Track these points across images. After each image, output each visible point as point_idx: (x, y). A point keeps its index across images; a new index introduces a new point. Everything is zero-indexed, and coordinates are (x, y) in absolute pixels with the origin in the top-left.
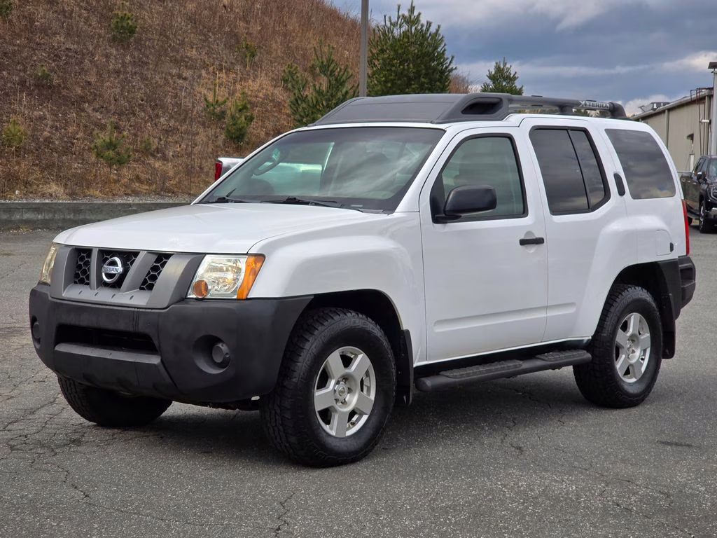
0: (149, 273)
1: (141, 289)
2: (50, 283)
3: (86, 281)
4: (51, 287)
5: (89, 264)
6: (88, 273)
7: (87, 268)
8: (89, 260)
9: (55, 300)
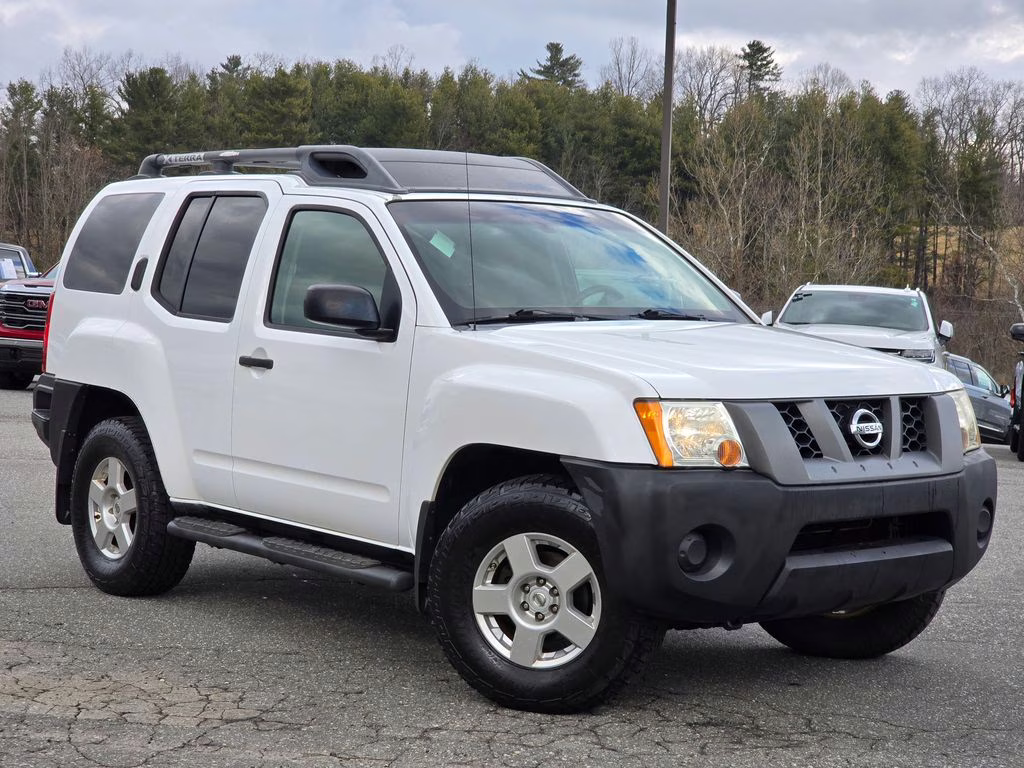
0: (904, 427)
1: (905, 450)
2: (747, 465)
3: (815, 452)
4: (756, 471)
5: (806, 425)
6: (812, 439)
7: (805, 432)
8: (801, 419)
9: (794, 489)
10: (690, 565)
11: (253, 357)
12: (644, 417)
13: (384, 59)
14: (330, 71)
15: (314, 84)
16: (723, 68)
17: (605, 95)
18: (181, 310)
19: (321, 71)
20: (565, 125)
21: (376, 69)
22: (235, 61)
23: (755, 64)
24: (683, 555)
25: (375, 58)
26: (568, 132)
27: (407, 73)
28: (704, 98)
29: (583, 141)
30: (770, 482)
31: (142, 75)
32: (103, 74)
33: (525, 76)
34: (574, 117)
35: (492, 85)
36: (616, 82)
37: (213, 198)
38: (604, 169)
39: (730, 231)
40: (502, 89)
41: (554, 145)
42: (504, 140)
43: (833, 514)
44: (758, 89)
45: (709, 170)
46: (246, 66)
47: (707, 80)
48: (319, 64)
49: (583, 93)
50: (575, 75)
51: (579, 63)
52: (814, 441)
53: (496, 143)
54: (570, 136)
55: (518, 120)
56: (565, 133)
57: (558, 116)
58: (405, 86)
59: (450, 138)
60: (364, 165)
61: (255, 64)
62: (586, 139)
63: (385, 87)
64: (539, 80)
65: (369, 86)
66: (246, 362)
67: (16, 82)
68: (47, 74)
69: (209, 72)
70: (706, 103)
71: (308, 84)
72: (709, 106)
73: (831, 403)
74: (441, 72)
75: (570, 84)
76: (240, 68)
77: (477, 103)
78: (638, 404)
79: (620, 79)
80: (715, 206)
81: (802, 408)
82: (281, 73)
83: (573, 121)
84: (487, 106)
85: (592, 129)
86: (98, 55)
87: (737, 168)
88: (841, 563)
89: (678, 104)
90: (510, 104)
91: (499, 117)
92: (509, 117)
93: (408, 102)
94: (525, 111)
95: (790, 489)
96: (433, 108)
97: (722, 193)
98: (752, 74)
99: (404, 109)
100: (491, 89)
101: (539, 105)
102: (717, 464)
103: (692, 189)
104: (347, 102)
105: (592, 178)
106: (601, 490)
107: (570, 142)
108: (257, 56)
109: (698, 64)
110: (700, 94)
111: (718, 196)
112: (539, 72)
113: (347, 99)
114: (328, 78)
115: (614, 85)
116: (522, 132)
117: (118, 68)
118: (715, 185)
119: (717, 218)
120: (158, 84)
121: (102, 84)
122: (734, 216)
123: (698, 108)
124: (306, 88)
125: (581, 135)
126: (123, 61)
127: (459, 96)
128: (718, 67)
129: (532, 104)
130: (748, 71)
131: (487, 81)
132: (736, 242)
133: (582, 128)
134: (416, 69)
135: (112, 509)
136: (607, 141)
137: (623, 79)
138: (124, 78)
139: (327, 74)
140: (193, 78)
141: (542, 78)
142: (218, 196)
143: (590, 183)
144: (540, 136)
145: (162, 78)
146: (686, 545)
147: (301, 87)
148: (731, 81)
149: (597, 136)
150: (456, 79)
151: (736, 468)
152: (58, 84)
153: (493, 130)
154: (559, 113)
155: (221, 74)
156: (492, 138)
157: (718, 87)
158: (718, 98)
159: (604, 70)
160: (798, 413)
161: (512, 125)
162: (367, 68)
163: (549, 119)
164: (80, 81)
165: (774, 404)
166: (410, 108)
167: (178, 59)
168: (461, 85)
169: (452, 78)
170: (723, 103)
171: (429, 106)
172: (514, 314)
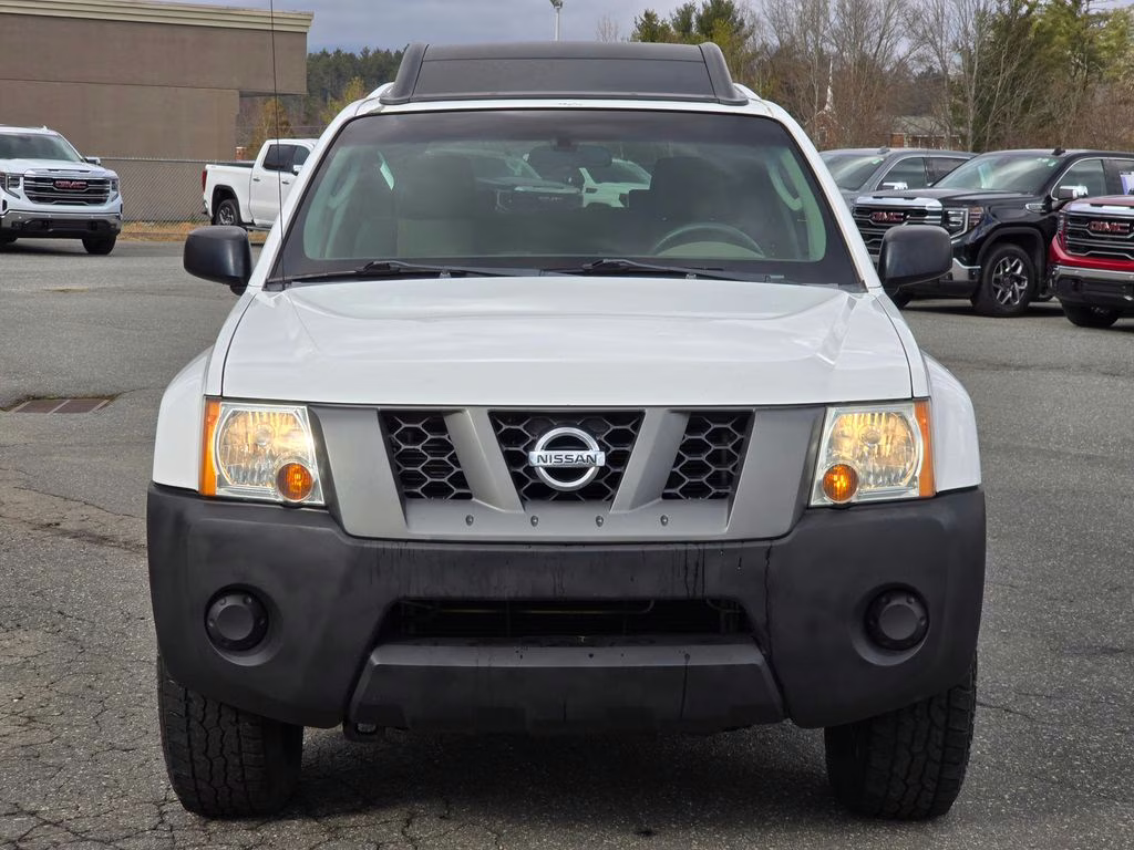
0: (679, 459)
1: (666, 496)
2: (321, 502)
3: (456, 491)
5: (451, 447)
6: (456, 470)
7: (446, 459)
8: (446, 437)
9: (375, 545)
10: (225, 640)
24: (212, 624)
30: (332, 530)
52: (461, 474)
73: (499, 417)
81: (449, 421)
95: (367, 545)
160: (443, 429)
165: (378, 412)
172: (362, 268)
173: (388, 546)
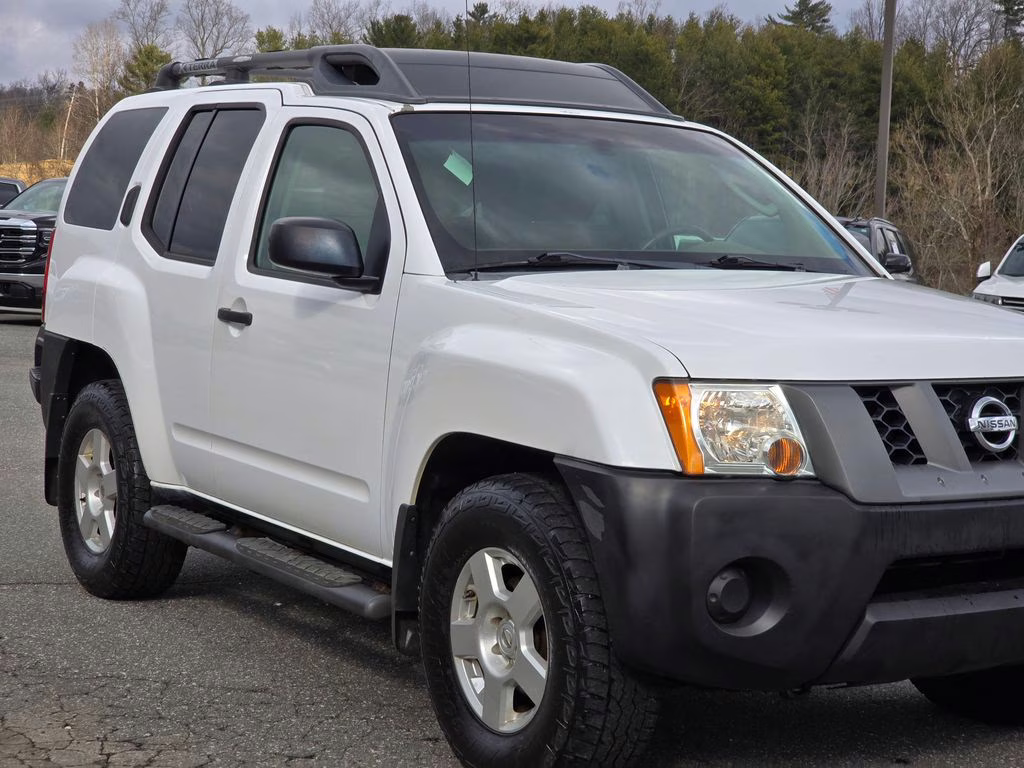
2: (811, 474)
3: (915, 457)
4: (824, 482)
5: (903, 417)
6: (912, 438)
7: (902, 428)
8: (897, 409)
9: (878, 510)
10: (724, 613)
11: (233, 310)
12: (667, 403)
13: (630, 6)
14: (574, 18)
15: (557, 31)
16: (978, 13)
17: (854, 40)
18: (169, 250)
19: (565, 17)
20: (811, 70)
21: (621, 15)
22: (482, 9)
23: (1012, 9)
24: (714, 600)
25: (621, 5)
26: (814, 78)
27: (651, 19)
28: (958, 44)
29: (829, 88)
30: (841, 498)
31: (387, 22)
32: (351, 22)
33: (773, 22)
34: (821, 63)
35: (738, 31)
36: (866, 28)
37: (214, 111)
38: (851, 117)
39: (978, 180)
40: (748, 35)
41: (799, 91)
42: (748, 87)
43: (939, 543)
44: (1014, 34)
45: (957, 116)
46: (491, 13)
47: (961, 26)
48: (563, 10)
49: (832, 40)
50: (825, 21)
51: (828, 8)
52: (915, 441)
53: (740, 91)
54: (815, 83)
55: (763, 66)
56: (810, 80)
57: (804, 62)
58: (649, 33)
59: (693, 85)
60: (378, 67)
61: (501, 11)
62: (833, 86)
63: (629, 34)
64: (786, 26)
65: (613, 32)
66: (227, 316)
67: (263, 30)
68: (296, 23)
69: (454, 19)
70: (959, 50)
71: (551, 30)
72: (962, 52)
73: (942, 388)
74: (686, 18)
75: (819, 30)
76: (486, 15)
77: (721, 49)
78: (660, 386)
79: (871, 23)
80: (962, 151)
81: (897, 394)
82: (524, 19)
83: (819, 67)
84: (732, 52)
85: (839, 76)
86: (347, 3)
87: (986, 114)
88: (951, 613)
89: (929, 50)
90: (754, 50)
91: (743, 65)
92: (753, 63)
93: (651, 49)
94: (772, 57)
95: (873, 510)
96: (677, 54)
97: (970, 139)
98: (1007, 19)
99: (647, 56)
100: (737, 35)
101: (786, 51)
102: (768, 471)
103: (939, 137)
104: (589, 49)
105: (838, 126)
106: (602, 506)
107: (816, 88)
108: (504, 4)
109: (952, 8)
110: (954, 40)
111: (965, 143)
112: (787, 18)
113: (589, 45)
114: (571, 24)
115: (865, 31)
116: (767, 78)
117: (367, 16)
118: (964, 131)
119: (965, 166)
120: (403, 32)
121: (350, 32)
122: (982, 164)
123: (951, 54)
124: (550, 35)
125: (827, 81)
126: (371, 10)
127: (704, 42)
128: (973, 11)
129: (778, 50)
130: (1003, 16)
131: (733, 27)
132: (983, 191)
133: (828, 74)
134: (662, 15)
135: (97, 492)
136: (854, 88)
137: (874, 24)
138: (369, 25)
139: (571, 20)
140: (438, 24)
141: (790, 23)
142: (219, 110)
143: (836, 130)
144: (786, 83)
145: (407, 26)
146: (718, 585)
147: (544, 34)
148: (986, 26)
149: (842, 82)
150: (701, 25)
151: (794, 478)
152: (306, 31)
153: (737, 77)
154: (805, 59)
155: (467, 22)
156: (735, 84)
157: (973, 33)
158: (972, 43)
159: (854, 16)
160: (893, 401)
161: (756, 71)
162: (612, 15)
163: (796, 65)
164: (329, 29)
165: (854, 387)
166: (653, 54)
167: (425, 6)
168: (706, 30)
169: (697, 24)
170: (978, 48)
171: (673, 53)
172: (534, 259)
173: (889, 509)
